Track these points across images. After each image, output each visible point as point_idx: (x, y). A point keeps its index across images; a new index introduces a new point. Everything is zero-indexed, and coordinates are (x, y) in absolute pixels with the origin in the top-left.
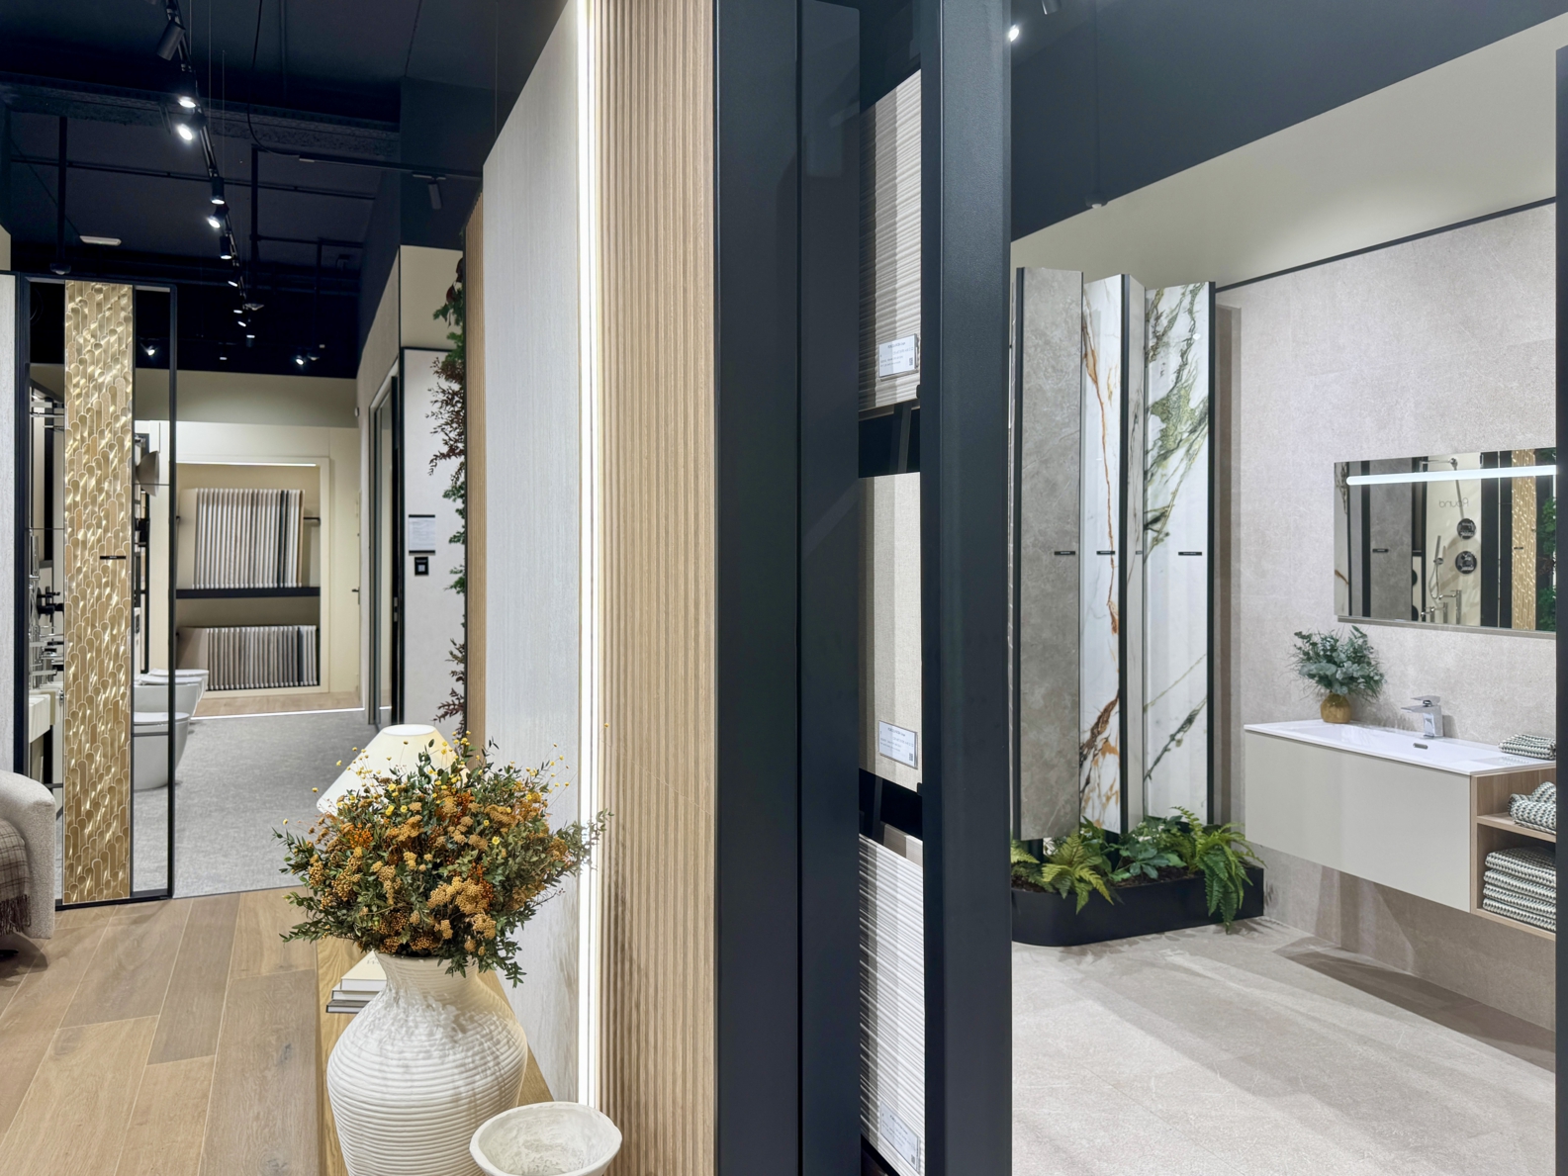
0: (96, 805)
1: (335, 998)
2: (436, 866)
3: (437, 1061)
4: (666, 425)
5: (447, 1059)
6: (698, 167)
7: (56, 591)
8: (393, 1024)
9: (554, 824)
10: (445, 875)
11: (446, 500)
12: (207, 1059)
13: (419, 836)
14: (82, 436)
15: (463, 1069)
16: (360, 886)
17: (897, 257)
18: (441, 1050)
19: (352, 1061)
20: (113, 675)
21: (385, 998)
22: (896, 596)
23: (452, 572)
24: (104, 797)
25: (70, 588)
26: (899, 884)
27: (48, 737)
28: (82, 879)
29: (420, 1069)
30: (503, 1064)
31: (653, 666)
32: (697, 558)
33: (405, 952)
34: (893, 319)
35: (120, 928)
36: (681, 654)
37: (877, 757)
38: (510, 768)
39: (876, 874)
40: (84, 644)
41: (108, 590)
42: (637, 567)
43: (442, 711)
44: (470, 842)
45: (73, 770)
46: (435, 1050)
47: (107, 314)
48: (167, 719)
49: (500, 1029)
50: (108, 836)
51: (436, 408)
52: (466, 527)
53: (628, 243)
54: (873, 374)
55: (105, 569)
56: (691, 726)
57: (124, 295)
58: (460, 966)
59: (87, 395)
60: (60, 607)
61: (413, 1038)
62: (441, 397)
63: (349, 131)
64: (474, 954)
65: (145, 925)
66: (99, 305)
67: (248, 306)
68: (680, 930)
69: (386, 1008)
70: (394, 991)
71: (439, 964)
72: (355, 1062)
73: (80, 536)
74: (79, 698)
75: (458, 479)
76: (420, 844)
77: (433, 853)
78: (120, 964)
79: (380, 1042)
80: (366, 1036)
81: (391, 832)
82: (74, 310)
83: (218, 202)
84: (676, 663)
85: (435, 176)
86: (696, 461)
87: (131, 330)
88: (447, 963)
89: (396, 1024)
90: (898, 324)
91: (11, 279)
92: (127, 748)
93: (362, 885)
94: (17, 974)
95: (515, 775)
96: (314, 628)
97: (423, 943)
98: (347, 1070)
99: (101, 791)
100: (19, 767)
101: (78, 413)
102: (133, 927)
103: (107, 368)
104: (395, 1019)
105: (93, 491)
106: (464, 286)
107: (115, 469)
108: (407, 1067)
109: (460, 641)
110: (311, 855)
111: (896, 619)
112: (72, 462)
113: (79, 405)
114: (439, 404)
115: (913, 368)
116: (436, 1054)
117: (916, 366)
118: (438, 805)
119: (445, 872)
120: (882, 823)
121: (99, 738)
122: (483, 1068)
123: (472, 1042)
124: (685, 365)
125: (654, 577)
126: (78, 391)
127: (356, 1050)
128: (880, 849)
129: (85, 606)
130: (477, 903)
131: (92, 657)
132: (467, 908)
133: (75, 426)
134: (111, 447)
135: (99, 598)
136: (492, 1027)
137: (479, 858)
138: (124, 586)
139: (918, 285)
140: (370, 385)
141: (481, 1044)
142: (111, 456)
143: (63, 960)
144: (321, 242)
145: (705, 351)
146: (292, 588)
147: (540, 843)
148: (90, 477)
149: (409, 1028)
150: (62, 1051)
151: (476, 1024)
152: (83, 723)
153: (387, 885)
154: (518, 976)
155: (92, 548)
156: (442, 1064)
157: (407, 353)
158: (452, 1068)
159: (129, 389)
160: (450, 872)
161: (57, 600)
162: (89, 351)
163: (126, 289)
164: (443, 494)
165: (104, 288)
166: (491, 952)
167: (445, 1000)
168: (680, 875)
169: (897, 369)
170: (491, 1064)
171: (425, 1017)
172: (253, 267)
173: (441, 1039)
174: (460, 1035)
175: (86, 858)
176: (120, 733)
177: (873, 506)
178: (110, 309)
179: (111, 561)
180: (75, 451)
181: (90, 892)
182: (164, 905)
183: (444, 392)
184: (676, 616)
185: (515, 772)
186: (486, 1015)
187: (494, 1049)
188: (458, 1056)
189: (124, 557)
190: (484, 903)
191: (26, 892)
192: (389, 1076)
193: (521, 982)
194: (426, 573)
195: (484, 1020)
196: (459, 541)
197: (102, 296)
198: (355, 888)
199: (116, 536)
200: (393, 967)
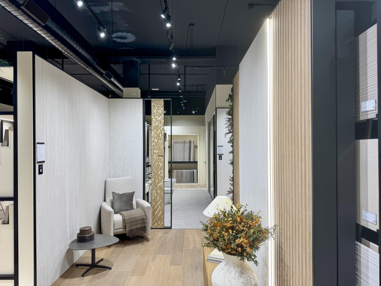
0: (157, 207)
1: (208, 258)
2: (237, 234)
3: (237, 280)
4: (295, 127)
5: (239, 280)
6: (306, 60)
7: (149, 162)
8: (226, 270)
9: (263, 226)
10: (239, 237)
11: (228, 143)
12: (181, 266)
13: (232, 226)
14: (155, 131)
15: (243, 283)
16: (219, 237)
17: (368, 78)
18: (238, 278)
19: (217, 277)
20: (161, 180)
21: (224, 263)
22: (368, 174)
23: (230, 160)
24: (159, 206)
25: (153, 162)
26: (369, 257)
27: (148, 193)
28: (155, 223)
29: (233, 282)
30: (252, 284)
31: (291, 190)
32: (305, 162)
33: (229, 253)
34: (366, 95)
35: (162, 234)
36: (300, 187)
37: (361, 220)
38: (251, 211)
39: (360, 252)
40: (155, 174)
41: (160, 163)
42: (285, 163)
43: (228, 192)
44: (244, 229)
45: (153, 200)
46: (237, 278)
47: (159, 105)
48: (170, 189)
49: (251, 275)
50: (160, 214)
51: (226, 122)
52: (233, 150)
53: (282, 81)
54: (359, 111)
55: (159, 158)
56: (304, 207)
57: (162, 101)
58: (243, 259)
59: (156, 123)
60: (150, 166)
61: (231, 274)
62: (227, 120)
63: (205, 60)
64: (246, 257)
65: (167, 234)
66: (158, 104)
67: (184, 101)
68: (300, 259)
69: (225, 266)
70: (226, 262)
71: (238, 258)
72: (218, 277)
73: (155, 152)
74: (154, 184)
75: (231, 138)
76: (232, 228)
77: (235, 230)
78: (163, 242)
79: (224, 273)
80: (220, 272)
81: (226, 224)
82: (153, 105)
83: (179, 79)
84: (298, 189)
85: (224, 68)
86: (305, 136)
87: (163, 109)
88: (240, 258)
89: (227, 270)
90: (368, 96)
91: (141, 100)
92: (163, 196)
93: (220, 237)
94: (144, 242)
95: (253, 213)
96: (196, 170)
97: (234, 252)
98: (217, 279)
99: (158, 205)
100: (144, 199)
101: (154, 126)
102: (165, 234)
103: (159, 117)
104: (227, 269)
105: (157, 142)
106: (233, 94)
107: (161, 137)
108: (230, 281)
109: (232, 176)
110: (208, 228)
111: (368, 181)
112: (153, 136)
113: (154, 125)
114: (227, 121)
115: (374, 109)
116: (237, 279)
117: (376, 108)
118: (236, 219)
119: (239, 236)
120: (361, 238)
121: (158, 194)
122: (248, 284)
123: (245, 277)
124: (301, 111)
125: (290, 166)
126: (154, 122)
127: (218, 274)
128: (362, 245)
129: (155, 166)
130: (247, 244)
131: (157, 176)
132: (245, 245)
133: (153, 129)
134: (160, 133)
135: (158, 164)
136: (250, 274)
137: (246, 234)
138: (162, 162)
139: (377, 85)
140: (208, 116)
141: (247, 278)
142: (160, 135)
143: (152, 240)
144: (198, 85)
145: (308, 107)
146: (192, 161)
147: (260, 231)
148: (156, 140)
149: (230, 271)
150: (153, 260)
151: (246, 273)
152: (155, 190)
153: (226, 237)
154: (257, 264)
155: (157, 154)
156: (238, 281)
157: (217, 109)
158: (241, 283)
159: (163, 121)
160: (240, 236)
161: (150, 164)
162: (156, 113)
163: (162, 100)
164: (228, 142)
165: (158, 100)
166: (250, 257)
167: (238, 266)
168: (300, 245)
169: (368, 109)
170: (250, 283)
171: (234, 269)
172: (185, 92)
173: (238, 275)
174: (242, 275)
175: (156, 218)
176: (162, 193)
177: (359, 148)
178: (159, 104)
179: (160, 157)
180: (153, 134)
181: (156, 226)
182: (170, 230)
183: (228, 118)
184: (298, 177)
185: (253, 212)
186: (248, 271)
187: (250, 280)
188: (242, 280)
189: (162, 156)
190: (248, 245)
191: (146, 225)
192: (226, 282)
193: (258, 265)
194: (221, 159)
195: (247, 272)
196: (231, 153)
197: (158, 102)
198: (218, 237)
199: (161, 151)
200: (226, 256)
